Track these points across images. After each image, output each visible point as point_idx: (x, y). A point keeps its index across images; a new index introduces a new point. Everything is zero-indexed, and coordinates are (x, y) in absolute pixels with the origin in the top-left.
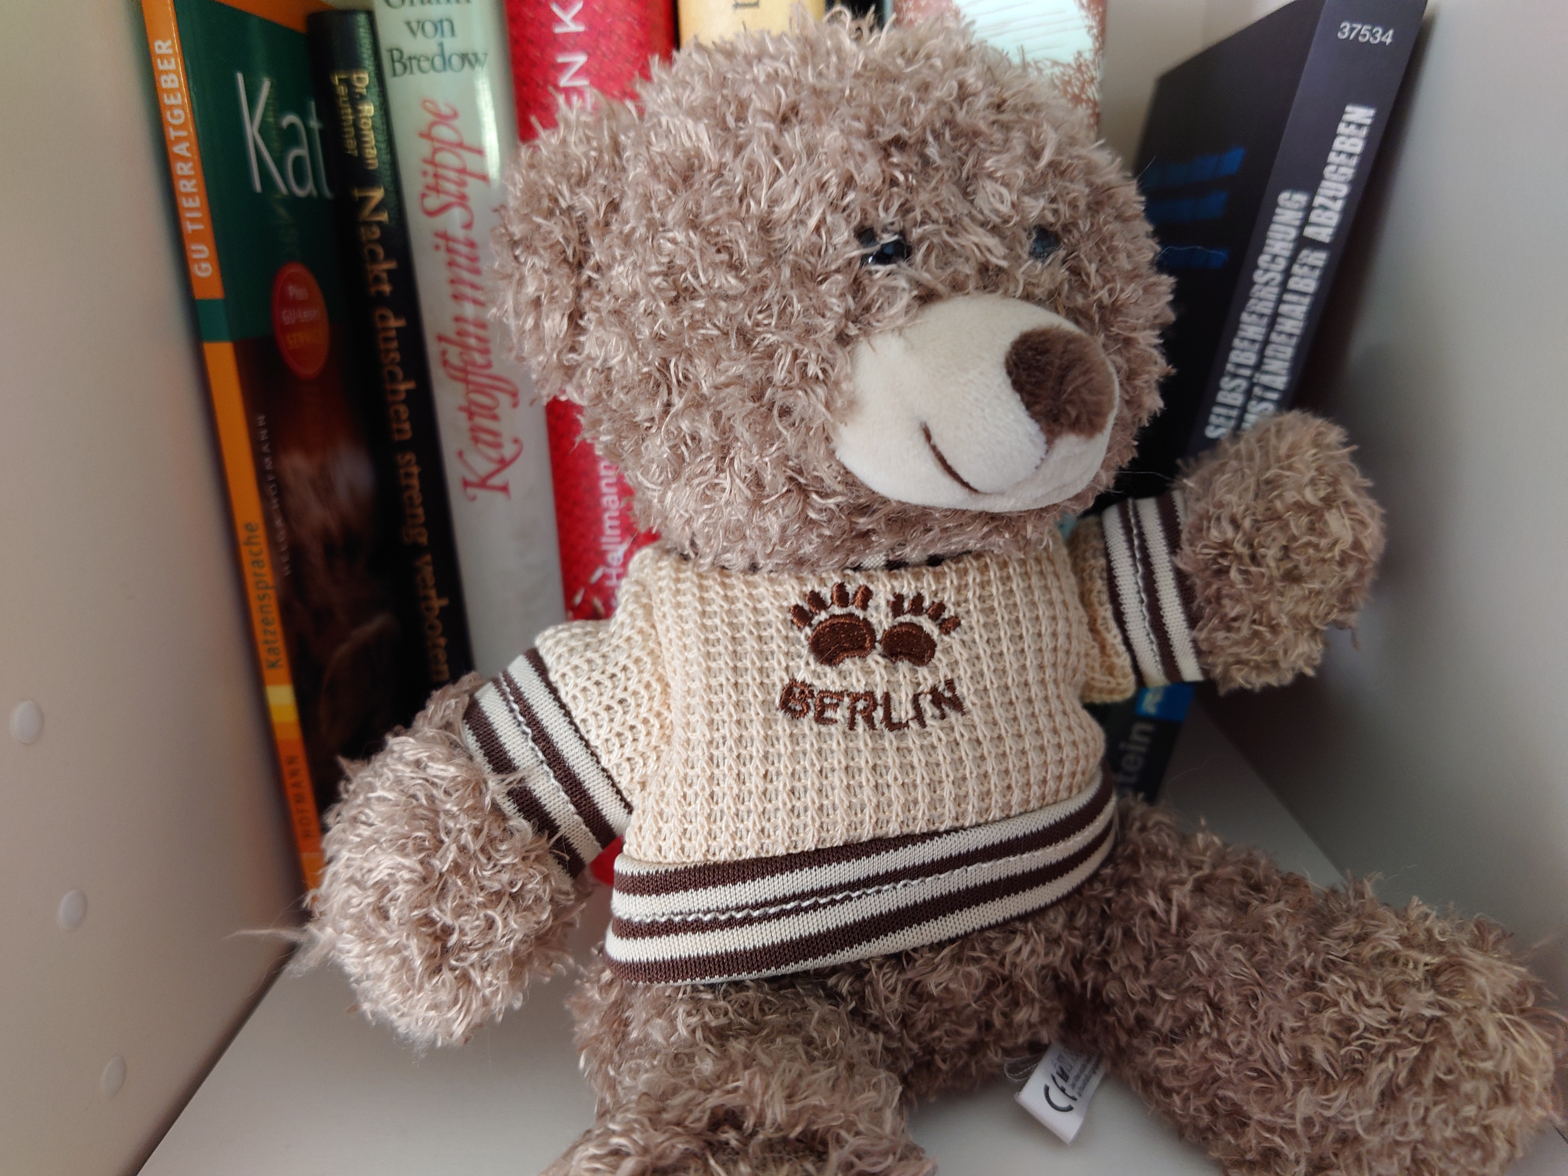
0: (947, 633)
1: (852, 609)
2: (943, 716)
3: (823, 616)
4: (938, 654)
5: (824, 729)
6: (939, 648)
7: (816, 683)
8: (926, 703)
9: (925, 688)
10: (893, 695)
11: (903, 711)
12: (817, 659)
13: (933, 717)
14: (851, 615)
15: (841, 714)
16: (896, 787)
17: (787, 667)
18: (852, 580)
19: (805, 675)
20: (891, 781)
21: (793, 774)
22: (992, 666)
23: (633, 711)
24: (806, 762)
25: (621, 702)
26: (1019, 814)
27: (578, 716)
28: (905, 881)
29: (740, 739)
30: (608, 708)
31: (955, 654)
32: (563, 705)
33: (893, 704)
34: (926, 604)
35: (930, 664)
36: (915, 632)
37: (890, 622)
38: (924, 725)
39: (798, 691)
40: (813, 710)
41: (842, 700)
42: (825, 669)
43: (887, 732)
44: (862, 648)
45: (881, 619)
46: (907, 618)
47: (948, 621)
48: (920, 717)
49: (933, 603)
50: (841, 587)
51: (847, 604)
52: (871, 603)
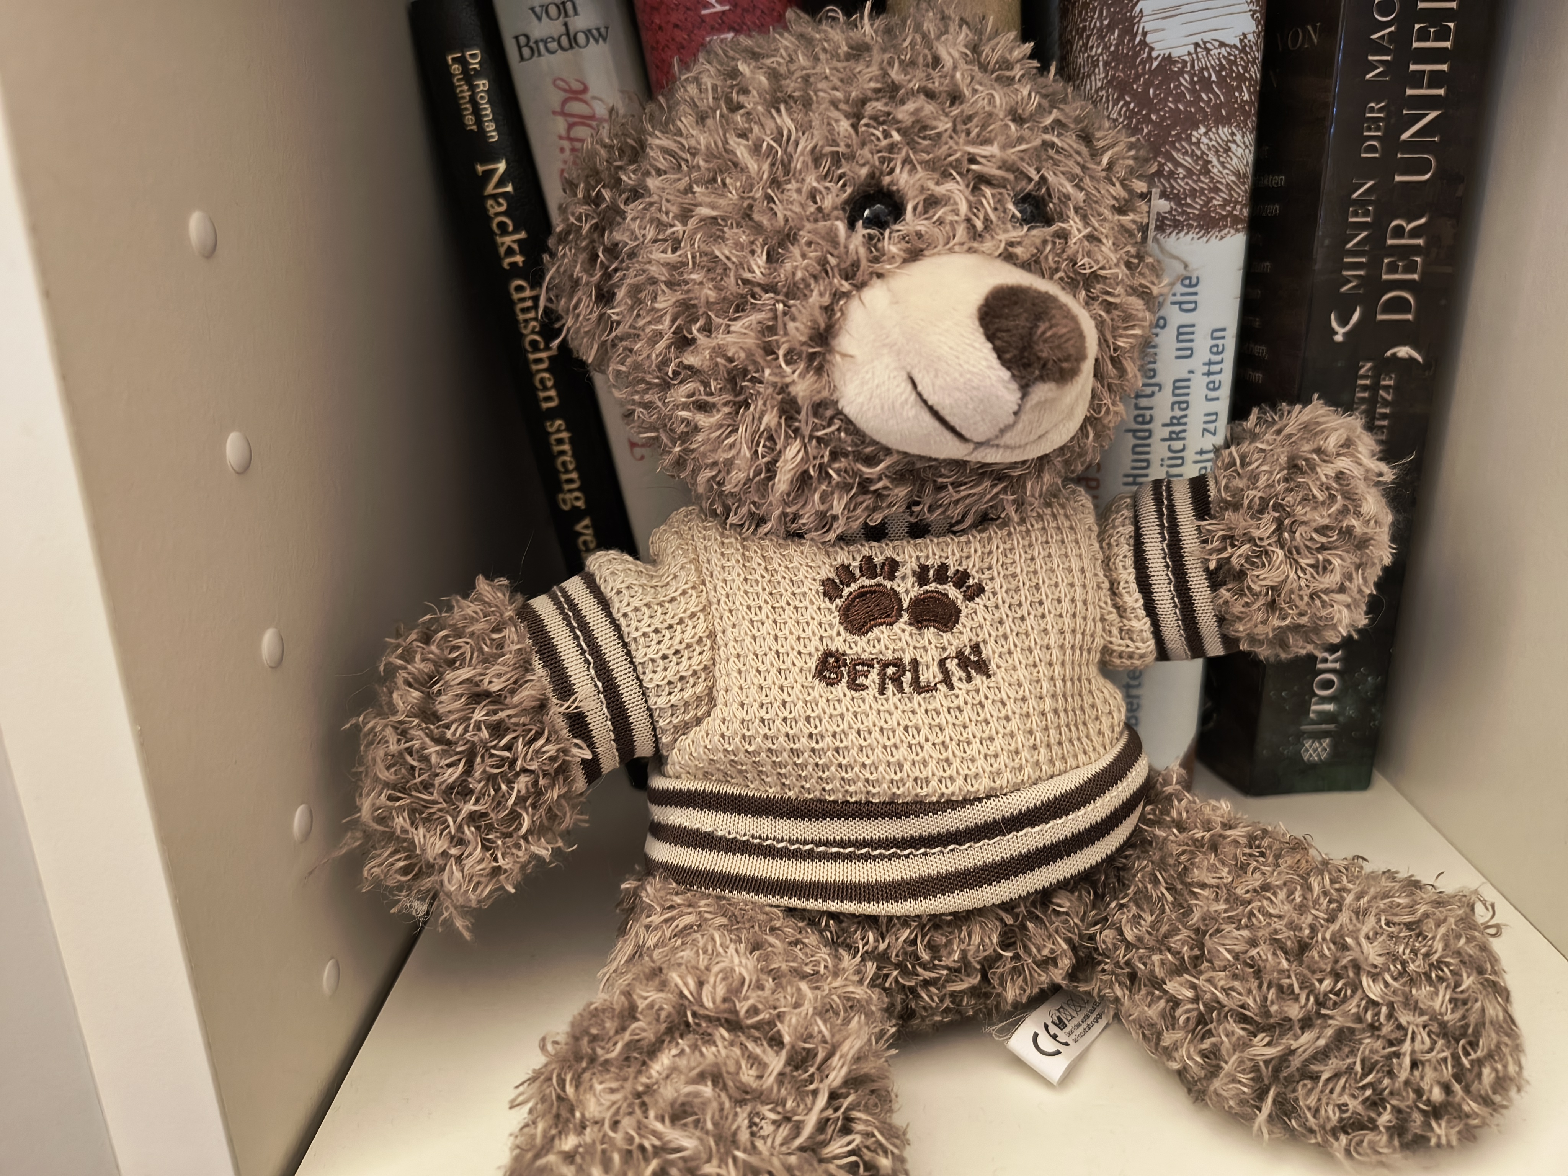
0: (971, 599)
1: (880, 579)
2: (969, 679)
3: (854, 587)
4: (962, 619)
5: (856, 695)
6: (963, 614)
7: (849, 652)
8: (952, 665)
9: (952, 651)
10: (920, 660)
11: (930, 674)
12: (847, 629)
13: (960, 680)
14: (879, 585)
15: (872, 680)
16: (928, 746)
17: (821, 639)
18: (880, 553)
19: (838, 644)
20: (923, 741)
21: (834, 736)
22: (1015, 629)
23: (685, 662)
24: (844, 725)
25: (676, 653)
26: (1052, 776)
27: (637, 659)
28: (952, 846)
29: (784, 704)
30: (664, 657)
31: (978, 618)
32: (625, 645)
33: (920, 668)
34: (950, 573)
35: (955, 630)
36: (942, 600)
37: (916, 591)
38: (951, 687)
39: (832, 660)
40: (846, 675)
41: (872, 667)
42: (857, 638)
43: (915, 695)
44: (890, 616)
45: (907, 588)
46: (932, 587)
47: (971, 588)
48: (947, 680)
49: (958, 571)
50: (869, 559)
51: (875, 574)
52: (898, 573)
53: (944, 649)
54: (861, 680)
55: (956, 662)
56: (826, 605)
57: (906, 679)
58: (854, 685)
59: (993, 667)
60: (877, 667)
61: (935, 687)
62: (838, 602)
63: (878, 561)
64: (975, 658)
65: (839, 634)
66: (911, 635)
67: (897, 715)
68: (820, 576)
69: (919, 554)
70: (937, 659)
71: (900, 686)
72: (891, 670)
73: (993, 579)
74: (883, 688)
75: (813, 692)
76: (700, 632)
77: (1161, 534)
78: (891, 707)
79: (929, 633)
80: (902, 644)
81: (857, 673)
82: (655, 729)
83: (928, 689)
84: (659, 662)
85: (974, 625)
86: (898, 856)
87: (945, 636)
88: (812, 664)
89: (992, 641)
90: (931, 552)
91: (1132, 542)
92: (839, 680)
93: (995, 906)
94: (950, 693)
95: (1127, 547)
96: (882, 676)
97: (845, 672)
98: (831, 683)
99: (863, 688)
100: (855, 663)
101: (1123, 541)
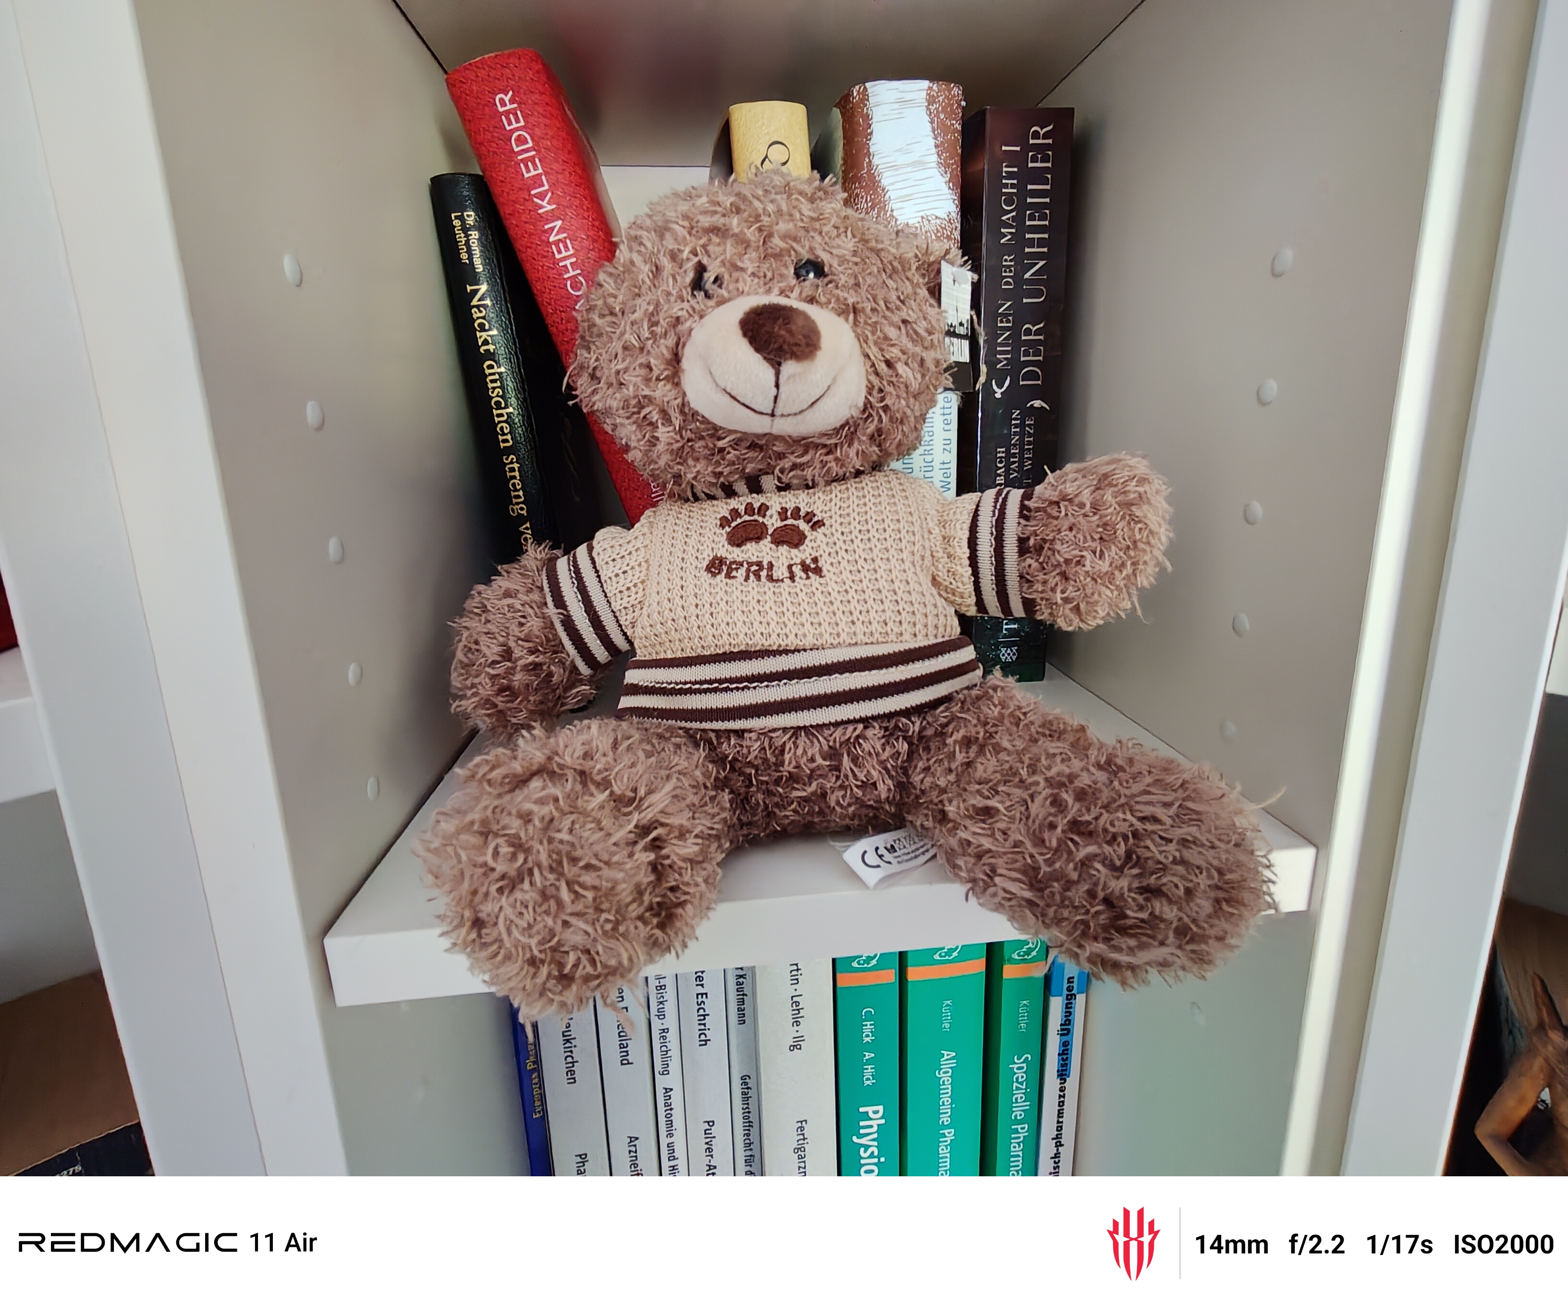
0: (814, 529)
1: (756, 517)
2: (808, 578)
3: (739, 521)
4: (807, 541)
5: (729, 581)
6: (809, 538)
7: (729, 556)
8: (797, 570)
9: (798, 560)
10: (774, 563)
11: (780, 572)
12: (729, 543)
13: (801, 578)
14: (756, 521)
15: (741, 573)
16: (772, 614)
17: (713, 549)
18: (757, 500)
19: (722, 553)
20: (768, 610)
21: (711, 605)
22: (844, 548)
23: (630, 578)
24: (718, 598)
25: (625, 572)
26: (866, 644)
27: (603, 579)
28: (785, 681)
29: (682, 587)
30: (617, 575)
31: (818, 541)
32: (597, 571)
33: (775, 569)
34: (802, 513)
35: (801, 548)
36: (795, 530)
37: (779, 524)
38: (794, 581)
39: (717, 561)
40: (725, 571)
41: (742, 565)
42: (735, 548)
43: (768, 583)
44: (758, 539)
45: (773, 522)
46: (790, 522)
47: (815, 523)
48: (792, 578)
49: (808, 513)
50: (751, 504)
51: (754, 514)
52: (768, 513)
53: (792, 559)
54: (734, 573)
55: (799, 566)
56: (719, 531)
57: (764, 574)
58: (728, 576)
59: (825, 572)
60: (745, 565)
61: (782, 581)
62: (728, 529)
63: (756, 505)
64: (813, 566)
65: (723, 546)
66: (771, 549)
67: (754, 593)
68: (719, 516)
69: (783, 501)
70: (786, 564)
71: (758, 578)
72: (754, 568)
73: (831, 517)
74: (747, 578)
75: (702, 580)
76: (640, 559)
77: (994, 512)
78: (750, 589)
79: (784, 549)
80: (764, 553)
81: (732, 570)
82: (620, 626)
83: (777, 581)
84: (614, 578)
85: (815, 545)
86: (749, 688)
87: (794, 551)
88: (705, 564)
89: (825, 556)
90: (790, 500)
91: (972, 515)
92: (719, 573)
93: (811, 726)
94: (792, 584)
95: (967, 517)
96: (748, 571)
97: (725, 568)
98: (714, 575)
99: (734, 577)
100: (732, 563)
101: (965, 512)
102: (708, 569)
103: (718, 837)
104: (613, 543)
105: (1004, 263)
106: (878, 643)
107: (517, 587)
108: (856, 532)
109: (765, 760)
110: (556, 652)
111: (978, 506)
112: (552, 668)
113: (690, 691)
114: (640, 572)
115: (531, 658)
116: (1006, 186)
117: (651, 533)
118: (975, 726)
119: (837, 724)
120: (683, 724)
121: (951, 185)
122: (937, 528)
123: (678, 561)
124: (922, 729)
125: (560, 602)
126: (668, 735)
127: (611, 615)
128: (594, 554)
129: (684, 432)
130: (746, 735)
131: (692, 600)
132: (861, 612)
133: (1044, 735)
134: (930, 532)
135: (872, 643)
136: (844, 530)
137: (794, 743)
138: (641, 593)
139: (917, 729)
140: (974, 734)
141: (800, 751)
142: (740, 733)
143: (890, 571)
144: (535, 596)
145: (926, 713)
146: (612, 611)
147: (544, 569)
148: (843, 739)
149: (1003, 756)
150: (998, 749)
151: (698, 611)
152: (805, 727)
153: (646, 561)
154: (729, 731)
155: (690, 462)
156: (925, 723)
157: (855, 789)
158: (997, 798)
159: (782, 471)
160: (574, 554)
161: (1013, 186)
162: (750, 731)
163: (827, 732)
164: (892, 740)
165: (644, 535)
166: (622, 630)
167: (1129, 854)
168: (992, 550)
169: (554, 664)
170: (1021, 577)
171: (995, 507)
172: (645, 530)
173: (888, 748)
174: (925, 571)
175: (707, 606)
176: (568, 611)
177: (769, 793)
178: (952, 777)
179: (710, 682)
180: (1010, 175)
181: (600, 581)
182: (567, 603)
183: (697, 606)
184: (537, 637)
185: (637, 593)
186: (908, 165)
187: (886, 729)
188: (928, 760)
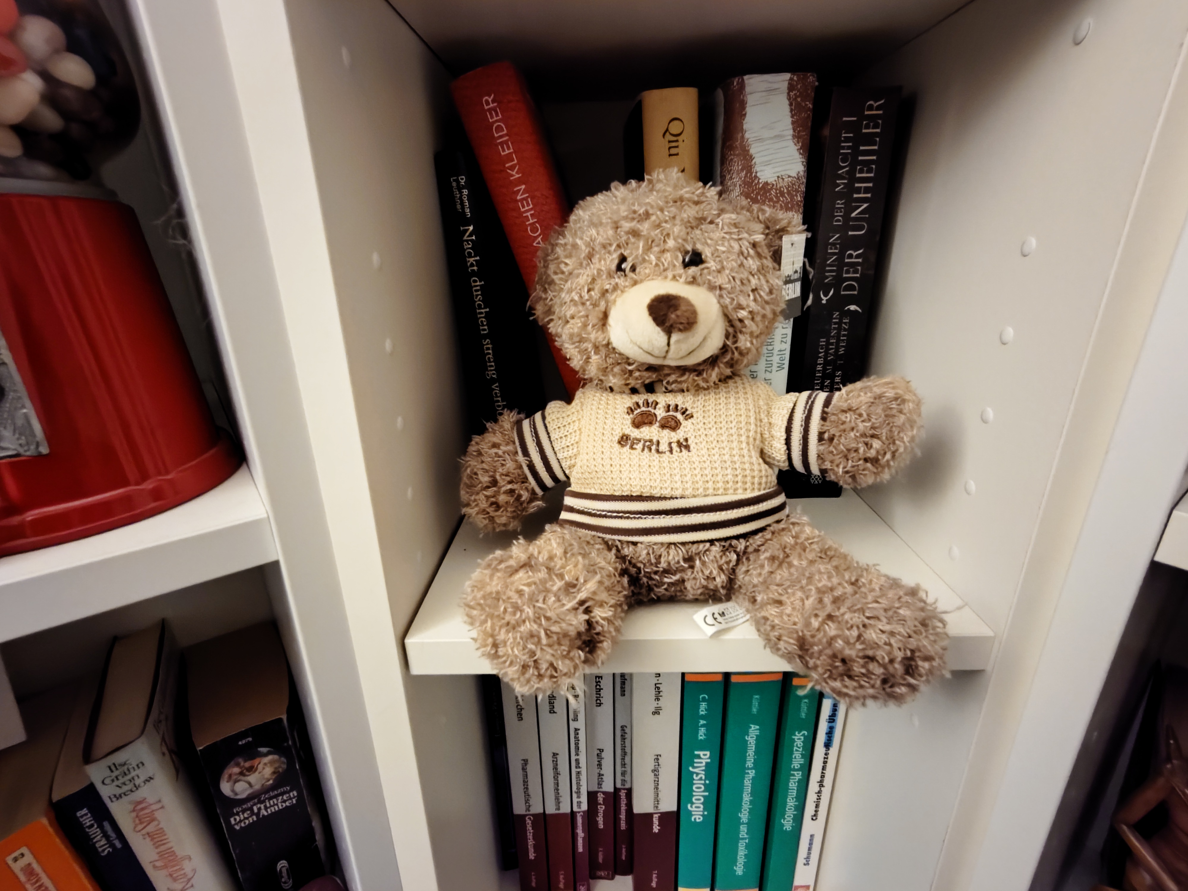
0: (686, 420)
1: (650, 409)
2: (681, 451)
3: (639, 410)
4: (681, 428)
5: (632, 451)
6: (682, 426)
7: (632, 435)
8: (674, 445)
9: (675, 440)
10: (660, 441)
11: (664, 447)
12: (633, 426)
13: (676, 452)
14: (649, 411)
15: (639, 446)
16: (657, 474)
17: (622, 429)
18: (651, 398)
19: (628, 432)
20: (655, 472)
21: (620, 465)
22: (705, 433)
23: (569, 440)
24: (625, 462)
25: (566, 436)
26: (715, 495)
27: (552, 440)
28: (663, 516)
29: (603, 453)
30: (561, 438)
31: (689, 428)
32: (548, 434)
33: (661, 445)
34: (679, 408)
35: (678, 431)
36: (674, 418)
37: (664, 414)
38: (672, 453)
39: (625, 437)
40: (629, 444)
41: (640, 441)
42: (636, 430)
43: (656, 454)
44: (651, 423)
45: (660, 413)
46: (671, 413)
47: (687, 415)
48: (671, 451)
49: (682, 408)
50: (647, 400)
51: (648, 407)
52: (657, 407)
53: (672, 438)
54: (635, 446)
55: (676, 444)
56: (627, 416)
57: (654, 448)
58: (632, 448)
59: (691, 449)
60: (642, 442)
61: (665, 452)
62: (631, 416)
63: (650, 401)
64: (684, 443)
65: (629, 427)
66: (658, 431)
67: (647, 460)
68: (627, 406)
69: (667, 400)
70: (668, 442)
71: (650, 450)
72: (648, 443)
73: (697, 412)
74: (643, 450)
75: (615, 449)
76: (576, 428)
77: (804, 411)
78: (645, 457)
79: (666, 432)
80: (654, 434)
81: (634, 443)
82: (562, 467)
83: (662, 453)
84: (559, 440)
85: (686, 430)
86: (642, 518)
87: (673, 434)
88: (617, 438)
89: (693, 437)
90: (672, 399)
91: (790, 411)
92: (626, 445)
93: (678, 543)
94: (671, 456)
95: (786, 412)
96: (644, 446)
97: (629, 442)
98: (623, 446)
99: (635, 449)
100: (634, 439)
101: (785, 409)
102: (619, 442)
103: (621, 605)
104: (558, 416)
105: (837, 206)
106: (722, 495)
107: (500, 442)
108: (713, 423)
109: (649, 561)
110: (523, 482)
111: (795, 405)
112: (522, 492)
113: (605, 516)
114: (576, 436)
115: (509, 487)
116: (843, 148)
117: (582, 410)
118: (779, 549)
119: (693, 543)
120: (601, 535)
121: (801, 151)
122: (766, 418)
123: (600, 435)
124: (746, 547)
125: (526, 453)
126: (592, 542)
127: (556, 461)
128: (546, 422)
129: (608, 359)
130: (639, 545)
131: (608, 462)
132: (713, 476)
133: (821, 557)
134: (761, 421)
135: (718, 495)
136: (706, 421)
137: (668, 552)
138: (575, 450)
139: (743, 548)
140: (777, 554)
141: (671, 558)
142: (635, 544)
143: (733, 449)
144: (510, 448)
145: (749, 537)
146: (558, 459)
147: (515, 429)
148: (697, 552)
149: (793, 570)
150: (790, 565)
151: (612, 469)
152: (674, 544)
153: (580, 430)
154: (628, 542)
155: (611, 378)
156: (748, 544)
157: (703, 581)
158: (786, 596)
159: (668, 383)
160: (534, 420)
161: (848, 148)
162: (641, 543)
163: (687, 547)
164: (728, 554)
165: (578, 411)
166: (563, 470)
167: (859, 637)
168: (801, 436)
169: (522, 489)
170: (819, 456)
171: (805, 407)
172: (579, 408)
173: (724, 558)
174: (756, 448)
175: (618, 466)
176: (530, 458)
177: (651, 579)
178: (761, 579)
179: (618, 512)
180: (847, 140)
181: (550, 440)
182: (530, 453)
183: (611, 465)
184: (513, 474)
185: (573, 449)
186: (771, 138)
187: (724, 546)
188: (748, 566)
